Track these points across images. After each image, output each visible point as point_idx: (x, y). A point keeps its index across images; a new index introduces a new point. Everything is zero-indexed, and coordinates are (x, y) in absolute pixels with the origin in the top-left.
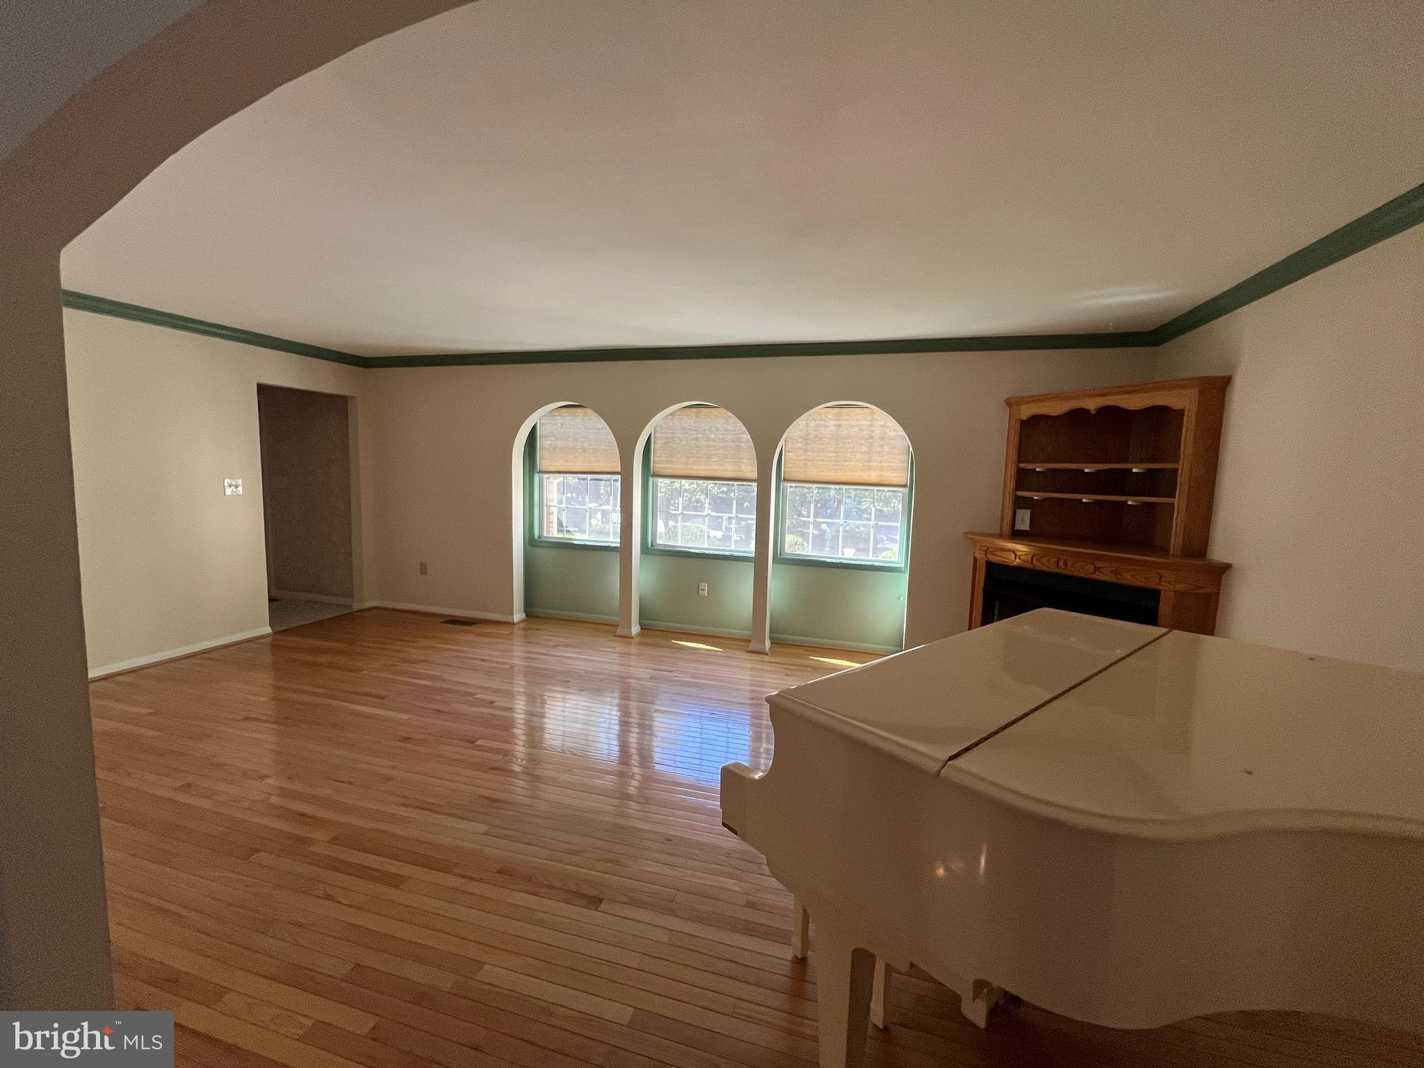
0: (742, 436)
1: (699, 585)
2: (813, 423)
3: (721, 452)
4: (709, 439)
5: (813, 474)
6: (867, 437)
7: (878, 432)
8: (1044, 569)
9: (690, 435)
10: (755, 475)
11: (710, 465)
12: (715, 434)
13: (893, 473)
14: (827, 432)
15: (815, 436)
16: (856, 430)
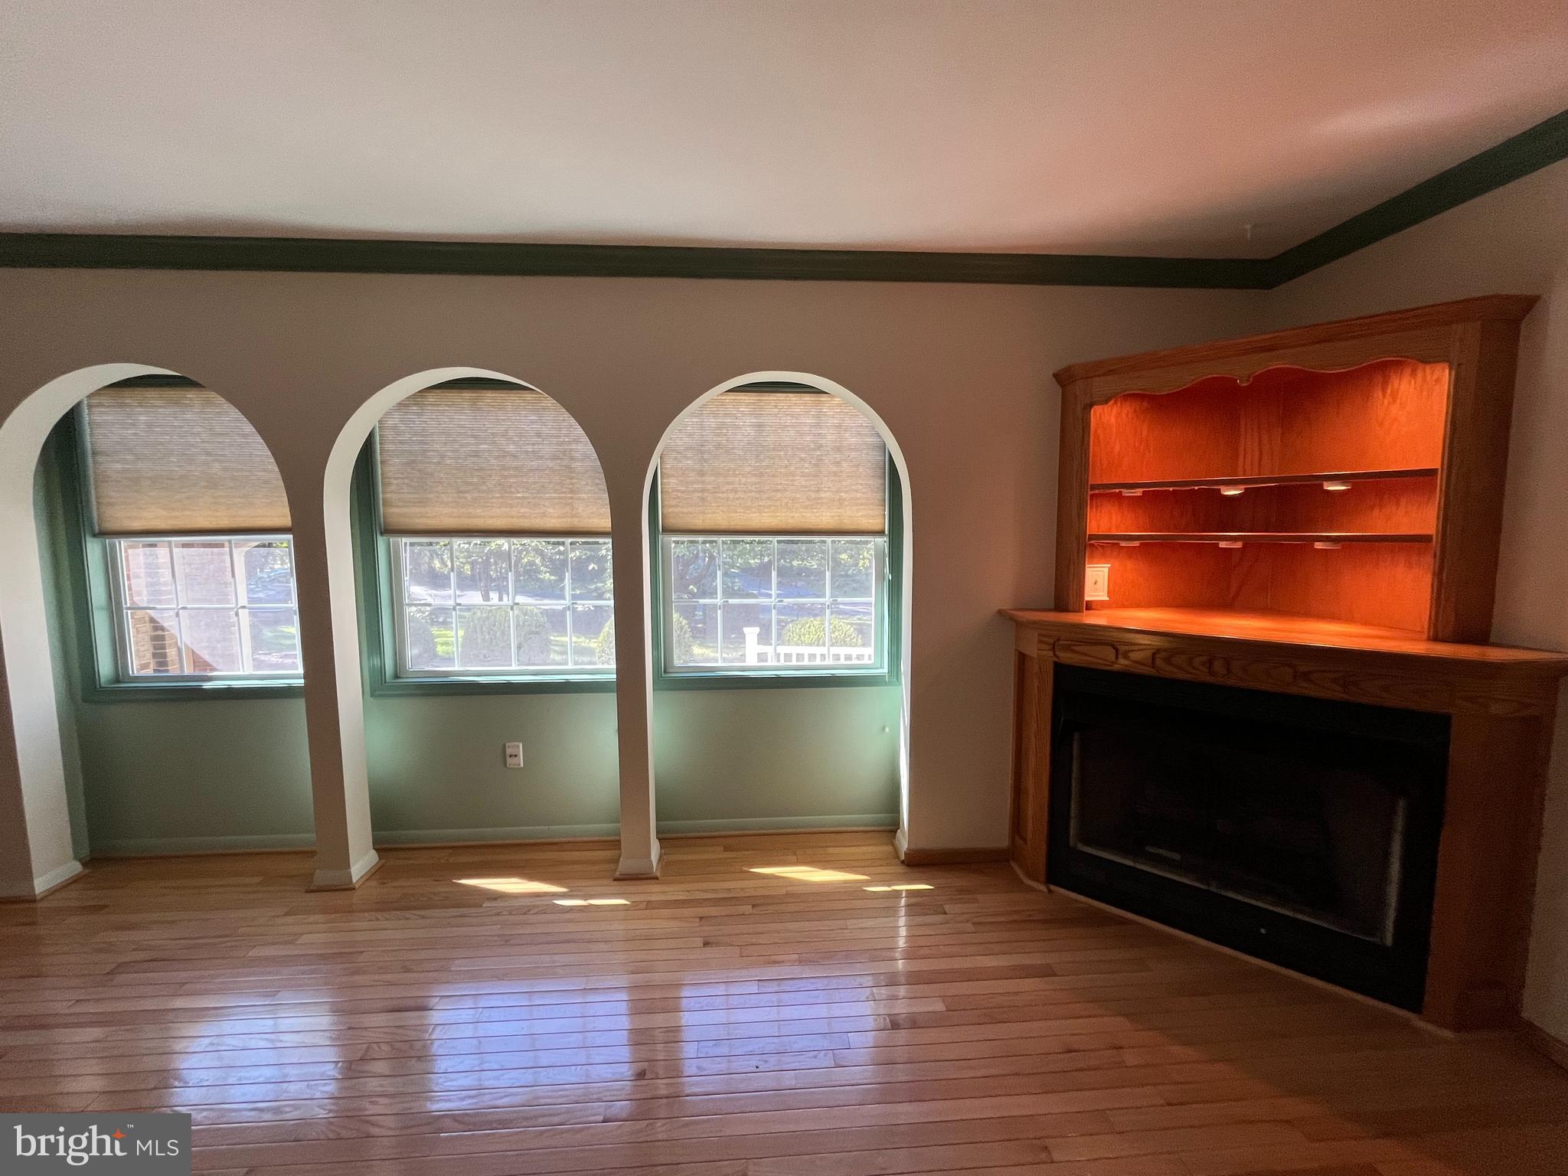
0: (574, 447)
1: (504, 746)
2: (712, 422)
3: (531, 480)
4: (504, 455)
5: (721, 520)
6: (812, 446)
7: (830, 437)
8: (1180, 675)
9: (462, 445)
10: (606, 523)
11: (512, 506)
12: (514, 443)
13: (858, 510)
14: (739, 437)
15: (719, 446)
16: (792, 433)
